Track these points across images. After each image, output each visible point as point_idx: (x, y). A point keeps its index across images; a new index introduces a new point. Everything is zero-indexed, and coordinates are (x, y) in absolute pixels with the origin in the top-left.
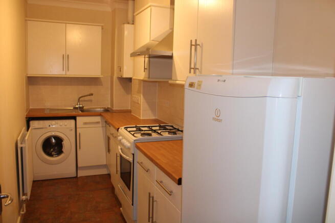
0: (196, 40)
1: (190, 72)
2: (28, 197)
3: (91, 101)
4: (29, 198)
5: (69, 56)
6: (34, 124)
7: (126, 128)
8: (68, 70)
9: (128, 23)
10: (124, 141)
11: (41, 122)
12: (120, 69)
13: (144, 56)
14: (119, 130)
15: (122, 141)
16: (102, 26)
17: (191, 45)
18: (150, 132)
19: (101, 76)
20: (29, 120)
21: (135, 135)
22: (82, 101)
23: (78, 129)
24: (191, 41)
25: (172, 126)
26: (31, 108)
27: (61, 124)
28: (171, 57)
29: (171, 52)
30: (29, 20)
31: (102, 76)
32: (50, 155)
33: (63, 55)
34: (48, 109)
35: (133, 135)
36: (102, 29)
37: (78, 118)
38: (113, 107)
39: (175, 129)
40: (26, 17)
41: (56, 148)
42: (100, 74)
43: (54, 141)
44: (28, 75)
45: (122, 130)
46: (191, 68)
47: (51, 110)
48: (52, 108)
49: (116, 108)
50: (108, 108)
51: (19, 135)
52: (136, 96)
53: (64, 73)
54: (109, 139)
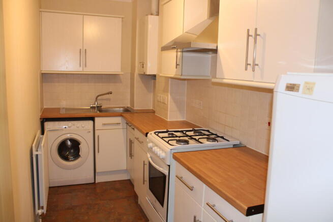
0: (256, 29)
1: (246, 69)
2: (44, 211)
3: (109, 100)
4: (45, 213)
5: (87, 51)
6: (49, 125)
7: (157, 133)
8: (86, 66)
9: (152, 14)
10: (156, 149)
11: (57, 123)
12: (143, 65)
13: (176, 50)
14: (148, 135)
15: (153, 148)
16: (122, 18)
17: (249, 36)
18: (186, 138)
19: (120, 73)
20: (44, 120)
21: (170, 142)
22: (100, 100)
23: (96, 131)
24: (248, 30)
25: (208, 131)
26: (45, 107)
27: (78, 126)
28: (215, 51)
29: (215, 45)
30: (43, 12)
31: (122, 73)
32: (66, 159)
33: (80, 50)
34: (64, 108)
35: (168, 142)
36: (122, 21)
37: (96, 119)
38: (134, 107)
39: (213, 134)
40: (40, 8)
41: (72, 151)
42: (120, 71)
43: (69, 143)
44: (43, 72)
45: (151, 135)
46: (247, 64)
47: (67, 109)
48: (68, 107)
49: (137, 107)
50: (128, 107)
51: (34, 140)
52: (162, 96)
53: (81, 69)
54: (131, 142)
